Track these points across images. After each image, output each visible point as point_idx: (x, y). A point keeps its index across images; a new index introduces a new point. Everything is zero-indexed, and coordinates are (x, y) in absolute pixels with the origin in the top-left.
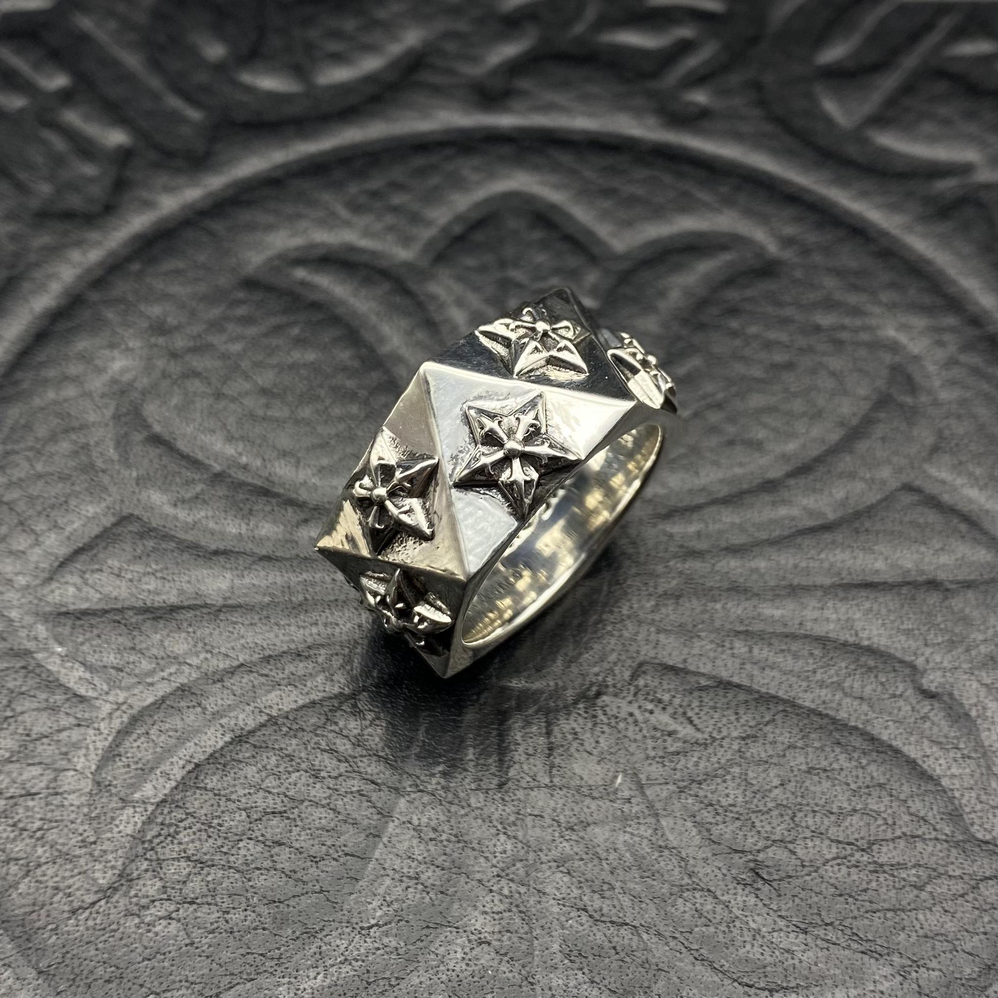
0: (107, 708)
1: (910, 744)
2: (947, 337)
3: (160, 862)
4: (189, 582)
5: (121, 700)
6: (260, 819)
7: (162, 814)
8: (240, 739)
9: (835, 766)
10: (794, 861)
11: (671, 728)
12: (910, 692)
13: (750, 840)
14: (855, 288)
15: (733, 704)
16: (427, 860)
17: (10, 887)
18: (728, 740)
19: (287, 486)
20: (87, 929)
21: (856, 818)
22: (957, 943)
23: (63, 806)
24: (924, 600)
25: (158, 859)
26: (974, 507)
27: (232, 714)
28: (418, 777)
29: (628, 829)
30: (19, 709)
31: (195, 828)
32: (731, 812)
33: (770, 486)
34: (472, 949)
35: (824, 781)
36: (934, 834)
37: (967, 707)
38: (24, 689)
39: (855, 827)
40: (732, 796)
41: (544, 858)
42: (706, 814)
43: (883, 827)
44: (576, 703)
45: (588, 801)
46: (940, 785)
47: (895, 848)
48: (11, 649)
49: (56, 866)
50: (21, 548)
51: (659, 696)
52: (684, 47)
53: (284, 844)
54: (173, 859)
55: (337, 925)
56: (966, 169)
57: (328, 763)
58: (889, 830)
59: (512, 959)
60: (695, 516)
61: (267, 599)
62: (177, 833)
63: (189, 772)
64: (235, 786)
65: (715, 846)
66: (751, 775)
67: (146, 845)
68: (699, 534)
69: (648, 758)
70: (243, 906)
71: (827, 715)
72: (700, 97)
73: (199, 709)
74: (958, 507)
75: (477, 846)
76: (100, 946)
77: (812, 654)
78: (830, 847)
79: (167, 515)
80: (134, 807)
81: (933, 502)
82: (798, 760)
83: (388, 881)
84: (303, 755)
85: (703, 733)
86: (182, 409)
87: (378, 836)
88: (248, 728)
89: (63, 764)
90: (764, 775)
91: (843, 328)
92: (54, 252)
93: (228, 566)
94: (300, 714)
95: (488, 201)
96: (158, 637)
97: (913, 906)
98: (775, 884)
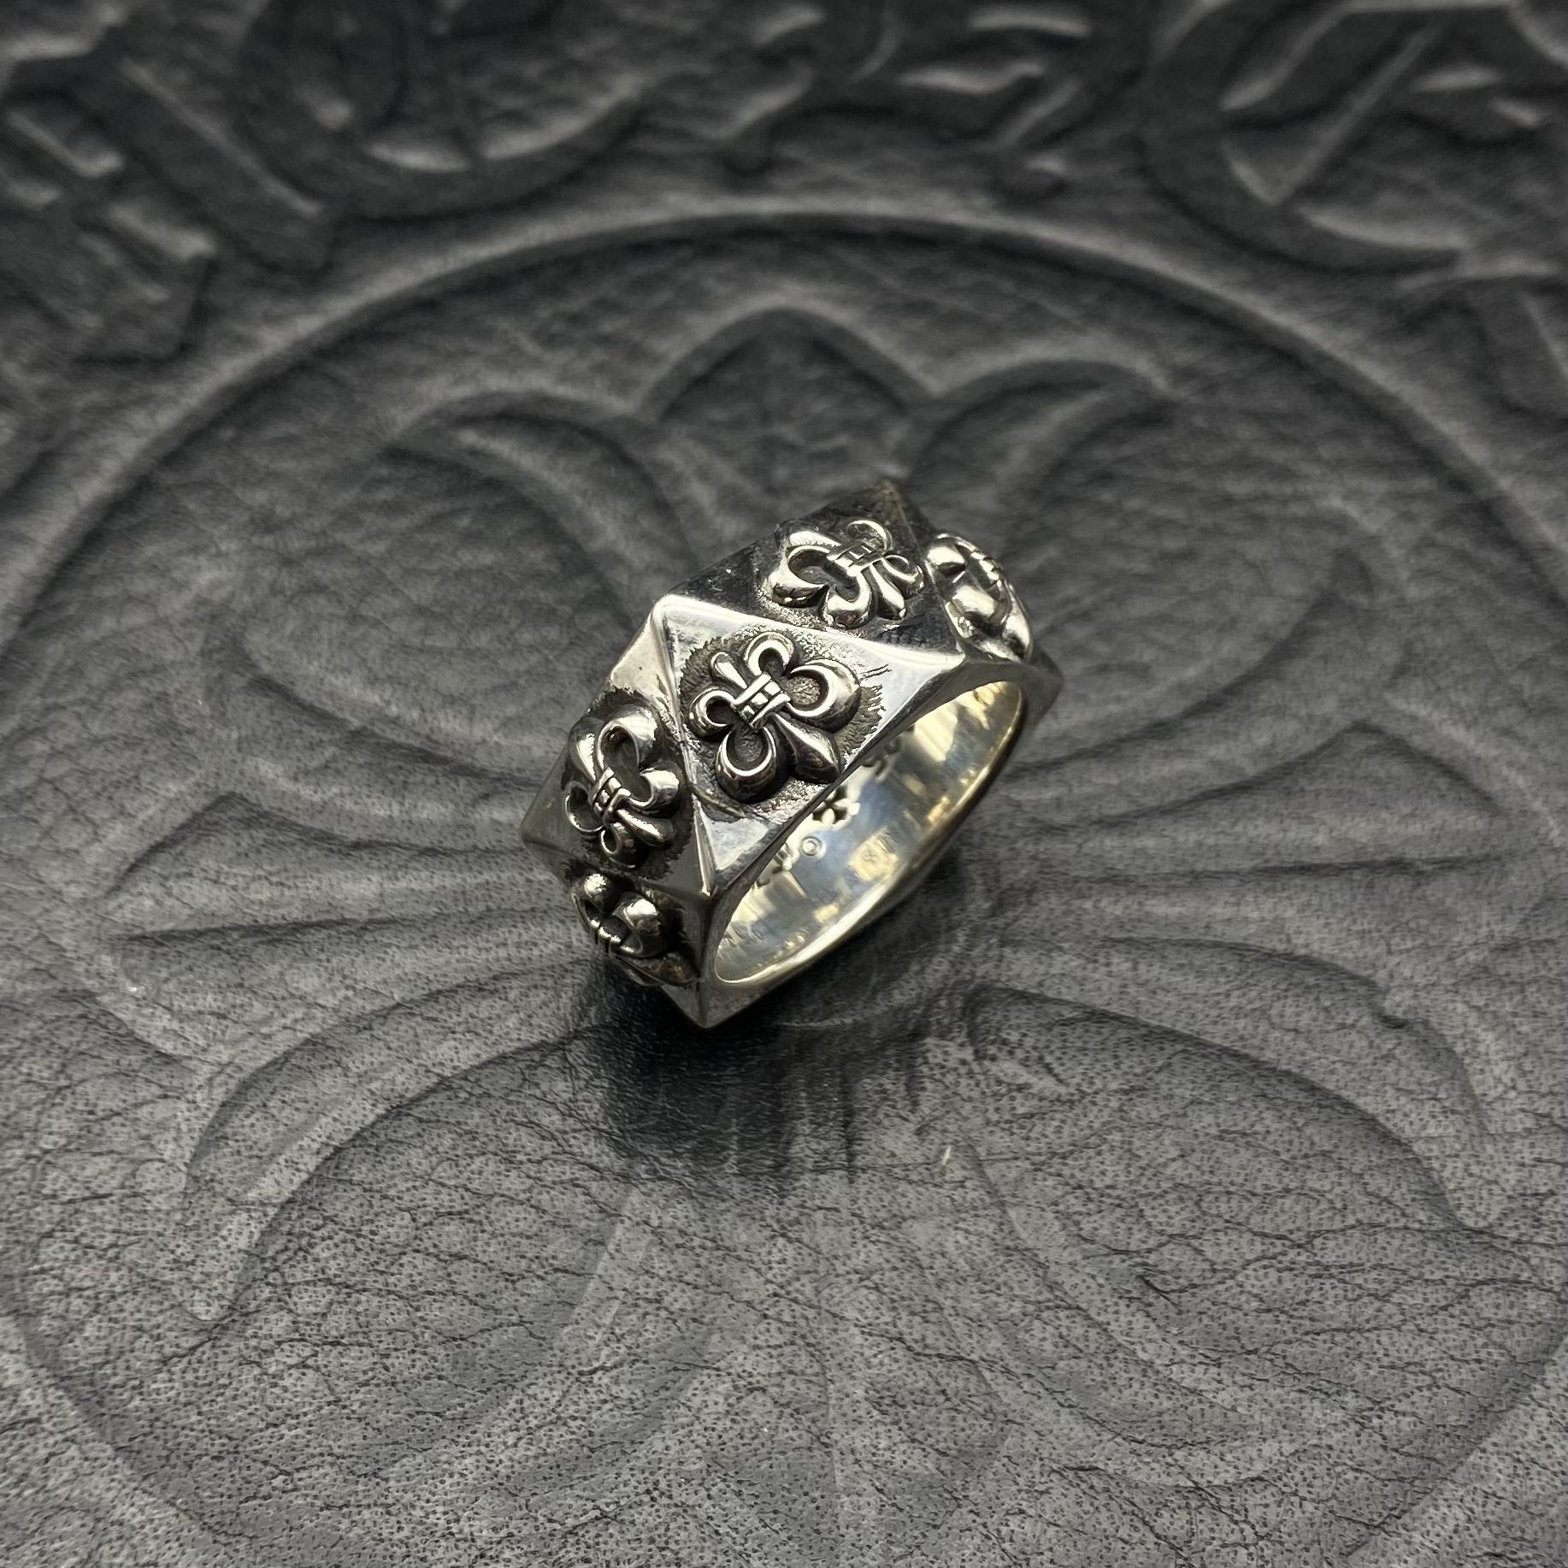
0: (206, 1070)
1: (1367, 1095)
2: (1416, 507)
3: (288, 1288)
4: (318, 888)
5: (225, 1059)
6: (431, 1224)
7: (289, 1219)
8: (399, 1110)
9: (1258, 1128)
10: (1202, 1265)
11: (1021, 1081)
12: (1366, 1020)
13: (1137, 1236)
14: (1283, 440)
15: (1110, 1043)
16: (674, 1274)
17: (72, 1329)
18: (1103, 1095)
19: (457, 747)
20: (185, 1385)
21: (1288, 1202)
22: (1439, 1375)
23: (145, 1212)
24: (1386, 888)
25: (286, 1283)
26: (1459, 752)
27: (386, 1076)
28: (656, 1159)
29: (961, 1225)
30: (77, 1076)
31: (337, 1239)
32: (1109, 1196)
33: (1160, 730)
34: (739, 1399)
35: (1242, 1150)
36: (1403, 1221)
37: (1450, 1040)
38: (84, 1047)
39: (1289, 1215)
40: (1110, 1174)
41: (841, 1269)
42: (1073, 1201)
43: (1329, 1214)
44: (883, 1048)
45: (903, 1186)
46: (1410, 1151)
47: (1346, 1242)
48: (64, 991)
49: (138, 1299)
50: (74, 845)
51: (1004, 1035)
52: (1029, 90)
53: (465, 1257)
54: (307, 1283)
55: (546, 1370)
56: (1446, 260)
57: (526, 1141)
58: (1338, 1218)
59: (797, 1411)
60: (1052, 777)
61: (433, 910)
62: (311, 1245)
63: (327, 1159)
64: (393, 1177)
65: (1087, 1246)
66: (1137, 1143)
67: (267, 1265)
68: (1058, 804)
69: (988, 1123)
70: (410, 1346)
71: (1246, 1057)
72: (1052, 164)
73: (339, 1070)
74: (1436, 754)
75: (745, 1255)
76: (205, 1408)
77: (1224, 970)
78: (1252, 1242)
79: (284, 793)
80: (248, 1211)
81: (1399, 748)
82: (1205, 1121)
83: (616, 1306)
84: (491, 1131)
85: (1067, 1085)
86: (303, 639)
87: (602, 1243)
88: (409, 1095)
89: (145, 1152)
90: (1155, 1144)
91: (1266, 497)
92: (107, 414)
93: (375, 863)
94: (486, 1071)
95: (744, 324)
96: (277, 968)
97: (1373, 1324)
98: (1173, 1296)
